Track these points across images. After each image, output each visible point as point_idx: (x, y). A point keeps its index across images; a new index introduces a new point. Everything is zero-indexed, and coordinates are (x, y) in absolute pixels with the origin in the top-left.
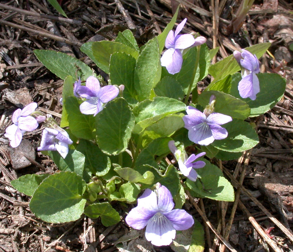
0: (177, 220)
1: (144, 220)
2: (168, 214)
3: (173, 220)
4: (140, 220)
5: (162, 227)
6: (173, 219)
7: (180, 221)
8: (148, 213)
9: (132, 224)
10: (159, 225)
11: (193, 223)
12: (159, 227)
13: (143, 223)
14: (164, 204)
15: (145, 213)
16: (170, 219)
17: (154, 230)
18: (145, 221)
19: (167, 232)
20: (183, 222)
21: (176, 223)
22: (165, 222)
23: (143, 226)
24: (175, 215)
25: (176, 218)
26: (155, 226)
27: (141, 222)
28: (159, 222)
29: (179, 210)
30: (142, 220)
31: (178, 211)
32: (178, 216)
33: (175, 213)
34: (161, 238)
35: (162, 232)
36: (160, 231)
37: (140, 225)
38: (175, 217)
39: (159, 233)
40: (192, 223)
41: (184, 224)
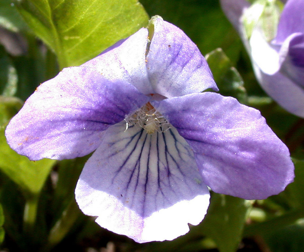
0: (221, 139)
1: (79, 120)
2: (187, 108)
3: (206, 137)
4: (64, 121)
5: (153, 187)
6: (203, 131)
7: (235, 148)
8: (102, 92)
9: (27, 142)
10: (142, 181)
11: (290, 178)
12: (140, 188)
13: (75, 135)
14: (173, 60)
15: (90, 93)
16: (189, 129)
17: (119, 187)
18: (83, 126)
19: (171, 204)
20: (247, 155)
21: (217, 151)
22: (169, 174)
23: (72, 144)
24: (217, 117)
25: (215, 130)
26: (123, 177)
27: (65, 129)
28: (143, 169)
29: (235, 104)
30: (72, 120)
31: (232, 107)
32: (228, 124)
33: (217, 107)
34: (142, 225)
35: (150, 203)
36: (144, 201)
37: (58, 144)
38: (213, 125)
39: (139, 206)
40: (284, 176)
41: (251, 166)
